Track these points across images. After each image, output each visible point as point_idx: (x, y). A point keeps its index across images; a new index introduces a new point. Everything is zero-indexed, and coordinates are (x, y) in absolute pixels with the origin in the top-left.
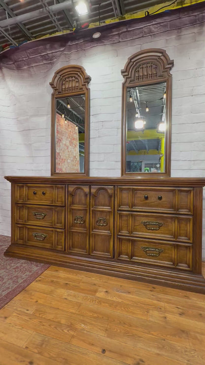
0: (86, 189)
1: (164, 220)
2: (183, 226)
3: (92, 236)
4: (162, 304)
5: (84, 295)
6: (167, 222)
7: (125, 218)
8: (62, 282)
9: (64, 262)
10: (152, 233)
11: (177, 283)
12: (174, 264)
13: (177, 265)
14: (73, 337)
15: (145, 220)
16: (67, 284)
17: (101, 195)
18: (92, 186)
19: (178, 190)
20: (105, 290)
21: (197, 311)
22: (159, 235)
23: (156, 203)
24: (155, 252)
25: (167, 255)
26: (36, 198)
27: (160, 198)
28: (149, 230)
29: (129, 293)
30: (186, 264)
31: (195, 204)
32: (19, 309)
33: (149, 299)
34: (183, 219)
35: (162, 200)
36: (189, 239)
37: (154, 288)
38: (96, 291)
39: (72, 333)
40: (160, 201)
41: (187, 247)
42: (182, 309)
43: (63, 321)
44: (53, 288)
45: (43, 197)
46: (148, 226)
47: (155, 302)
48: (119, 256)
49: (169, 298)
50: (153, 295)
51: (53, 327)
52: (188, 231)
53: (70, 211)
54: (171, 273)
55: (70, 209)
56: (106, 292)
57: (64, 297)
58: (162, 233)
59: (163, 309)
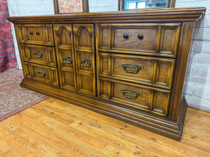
0: (69, 28)
1: (143, 63)
2: (163, 70)
3: (78, 76)
4: (123, 141)
5: (60, 123)
6: (147, 66)
7: (105, 60)
8: (50, 111)
9: (59, 96)
10: (131, 76)
11: (148, 126)
12: (149, 109)
13: (152, 109)
14: (31, 153)
15: (124, 62)
16: (53, 113)
17: (83, 35)
19: (162, 27)
20: (80, 122)
21: (154, 153)
22: (137, 79)
23: (136, 43)
24: (132, 95)
25: (144, 99)
26: (33, 38)
27: (141, 38)
28: (128, 72)
29: (100, 127)
30: (162, 110)
31: (180, 45)
32: (7, 126)
33: (115, 135)
34: (164, 63)
35: (144, 40)
36: (168, 86)
37: (126, 127)
38: (71, 122)
39: (32, 150)
40: (140, 41)
41: (165, 93)
42: (140, 149)
43: (31, 140)
44: (40, 114)
45: (38, 37)
46: (127, 69)
47: (118, 139)
48: (100, 95)
49: (134, 137)
50: (120, 133)
51: (21, 142)
52: (168, 76)
53: (59, 51)
54: (145, 116)
55: (59, 49)
56: (80, 123)
57: (44, 123)
58: (140, 77)
59: (121, 146)
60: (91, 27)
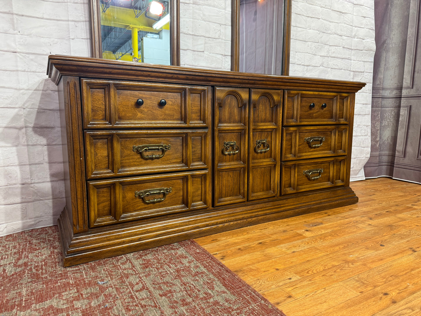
0: (245, 95)
1: (325, 134)
2: (339, 137)
3: (252, 171)
6: (327, 136)
7: (288, 137)
10: (314, 151)
13: (334, 183)
15: (308, 136)
18: (253, 90)
28: (312, 148)
30: (340, 179)
31: (350, 111)
33: (340, 220)
36: (345, 151)
38: (299, 234)
40: (323, 111)
41: (341, 161)
47: (346, 220)
56: (307, 230)
58: (323, 150)
60: (278, 94)
